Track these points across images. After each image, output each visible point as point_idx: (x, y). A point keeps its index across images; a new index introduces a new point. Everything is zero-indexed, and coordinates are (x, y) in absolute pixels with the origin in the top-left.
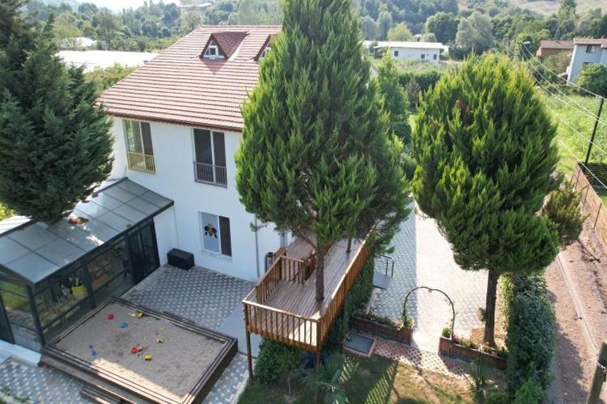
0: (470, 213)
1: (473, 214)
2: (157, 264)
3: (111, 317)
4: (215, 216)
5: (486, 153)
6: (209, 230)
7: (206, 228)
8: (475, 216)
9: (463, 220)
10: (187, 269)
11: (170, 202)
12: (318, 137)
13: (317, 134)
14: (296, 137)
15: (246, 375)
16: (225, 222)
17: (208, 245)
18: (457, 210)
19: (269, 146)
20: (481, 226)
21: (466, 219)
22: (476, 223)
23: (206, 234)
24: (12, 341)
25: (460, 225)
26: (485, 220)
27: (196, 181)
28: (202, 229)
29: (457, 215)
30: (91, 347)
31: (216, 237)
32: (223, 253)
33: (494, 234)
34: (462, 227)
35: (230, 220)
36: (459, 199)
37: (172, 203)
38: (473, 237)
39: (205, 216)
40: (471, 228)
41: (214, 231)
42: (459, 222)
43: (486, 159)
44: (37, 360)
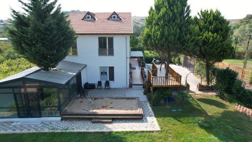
3: (82, 102)
4: (107, 67)
7: (102, 73)
11: (85, 65)
16: (112, 69)
23: (101, 75)
28: (100, 73)
30: (83, 109)
31: (106, 75)
32: (110, 80)
35: (114, 67)
39: (102, 68)
41: (106, 73)
44: (60, 118)
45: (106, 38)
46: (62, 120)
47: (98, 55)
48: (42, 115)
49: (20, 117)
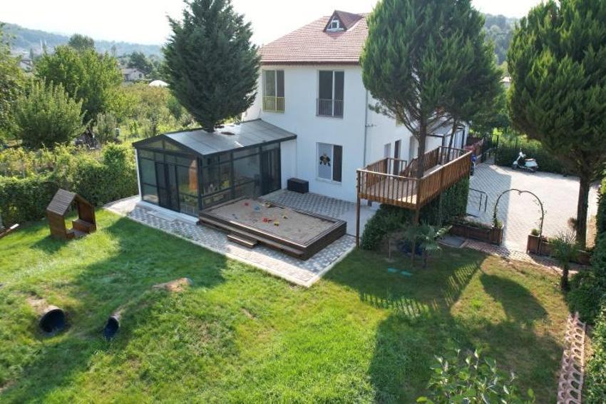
0: (556, 90)
1: (558, 92)
2: (280, 187)
3: (247, 204)
4: (331, 145)
5: (572, 42)
6: (324, 160)
7: (322, 158)
8: (560, 92)
9: (549, 98)
10: (303, 193)
11: (293, 135)
12: (428, 20)
13: (427, 17)
14: (411, 19)
15: (354, 245)
16: (338, 149)
17: (322, 174)
18: (544, 91)
19: (389, 31)
20: (566, 102)
21: (552, 97)
22: (561, 99)
23: (321, 163)
24: (178, 211)
25: (547, 103)
26: (570, 96)
27: (317, 115)
28: (318, 158)
29: (545, 94)
30: (234, 215)
31: (329, 165)
32: (334, 179)
33: (579, 107)
34: (548, 106)
35: (343, 148)
36: (546, 79)
37: (295, 137)
38: (559, 114)
39: (321, 145)
40: (557, 105)
41: (328, 159)
42: (546, 102)
43: (573, 48)
44: (196, 220)
45: (331, 72)
46: (198, 223)
47: (315, 113)
48: (182, 210)
49: (160, 204)
